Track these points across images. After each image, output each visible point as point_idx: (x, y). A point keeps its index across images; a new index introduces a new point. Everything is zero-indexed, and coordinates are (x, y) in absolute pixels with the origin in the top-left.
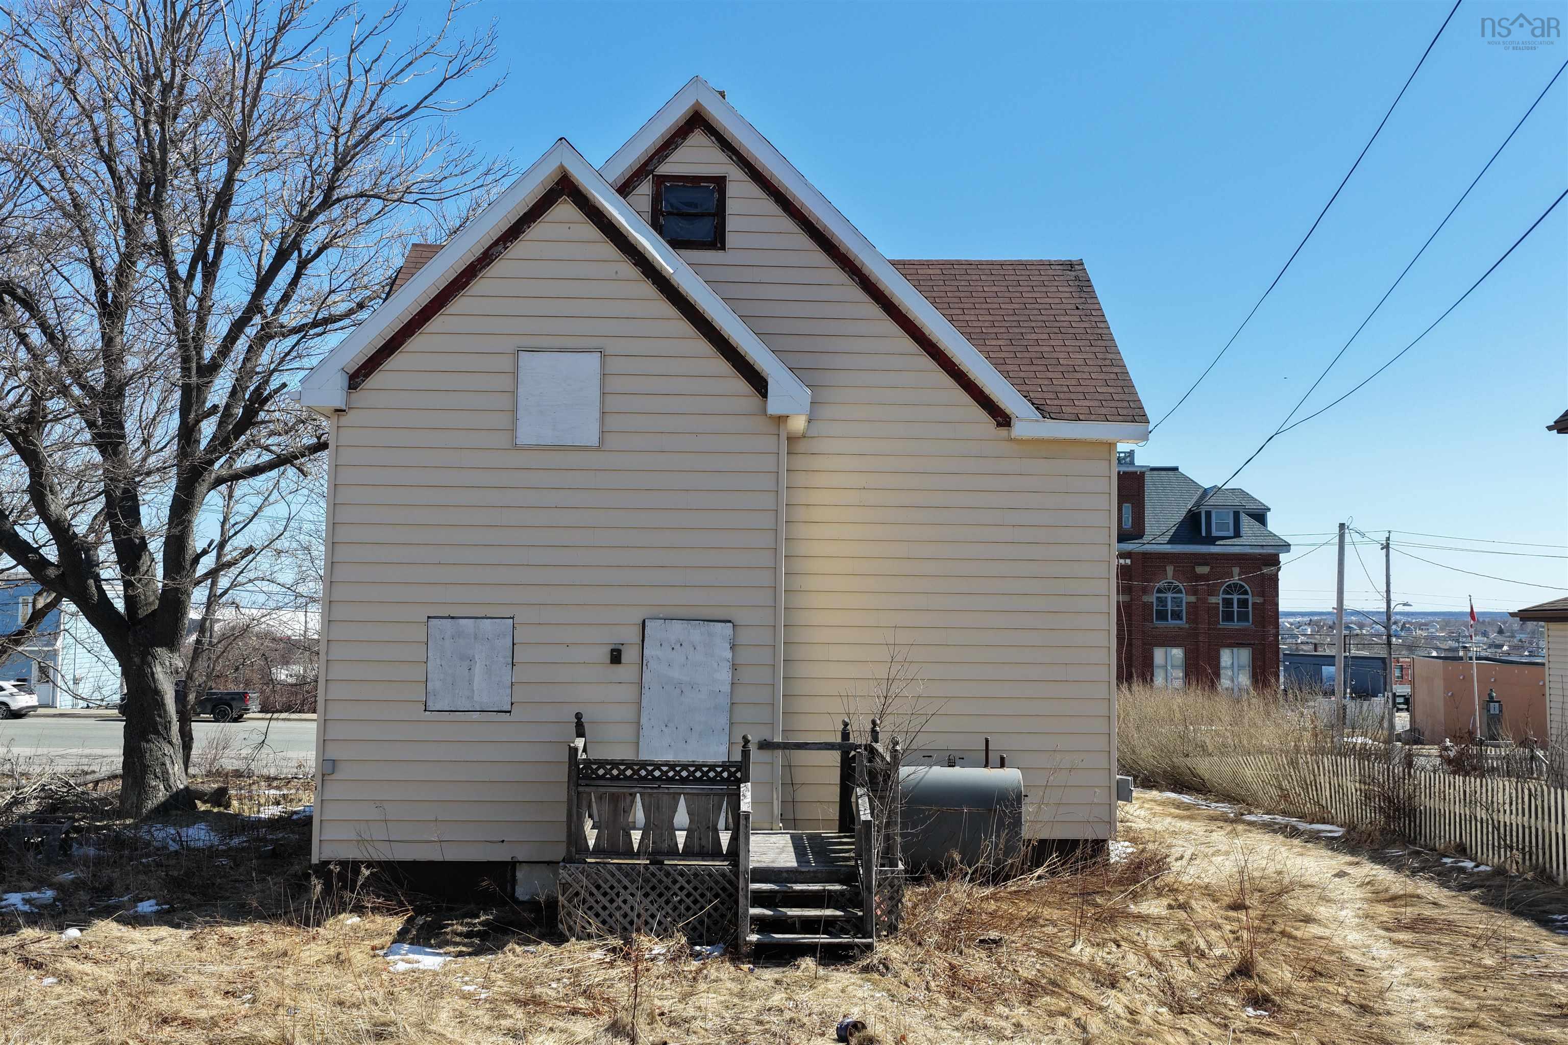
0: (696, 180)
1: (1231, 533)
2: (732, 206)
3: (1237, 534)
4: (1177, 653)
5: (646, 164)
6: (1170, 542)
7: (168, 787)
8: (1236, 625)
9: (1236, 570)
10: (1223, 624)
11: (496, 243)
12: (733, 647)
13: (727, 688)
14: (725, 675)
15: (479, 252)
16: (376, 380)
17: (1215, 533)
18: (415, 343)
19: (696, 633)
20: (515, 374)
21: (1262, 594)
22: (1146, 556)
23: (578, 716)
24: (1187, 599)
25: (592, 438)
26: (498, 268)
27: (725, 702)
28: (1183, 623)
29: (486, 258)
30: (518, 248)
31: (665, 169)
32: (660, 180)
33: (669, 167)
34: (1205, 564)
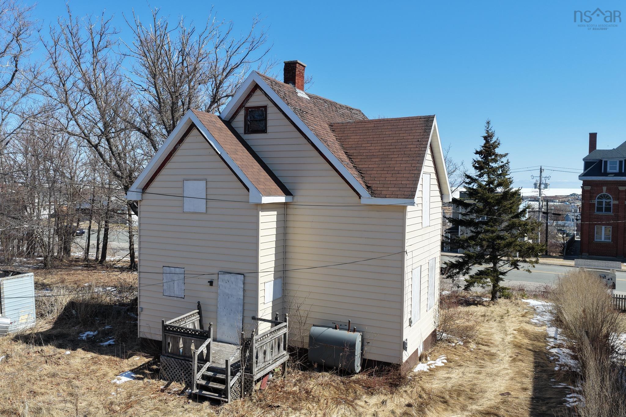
0: (258, 108)
2: (269, 117)
5: (242, 103)
11: (177, 145)
12: (244, 284)
13: (242, 298)
14: (241, 293)
15: (172, 148)
16: (149, 190)
18: (158, 178)
19: (232, 278)
20: (183, 187)
23: (199, 303)
25: (204, 210)
26: (178, 153)
27: (241, 302)
29: (175, 149)
30: (184, 145)
31: (249, 104)
32: (247, 109)
33: (250, 104)
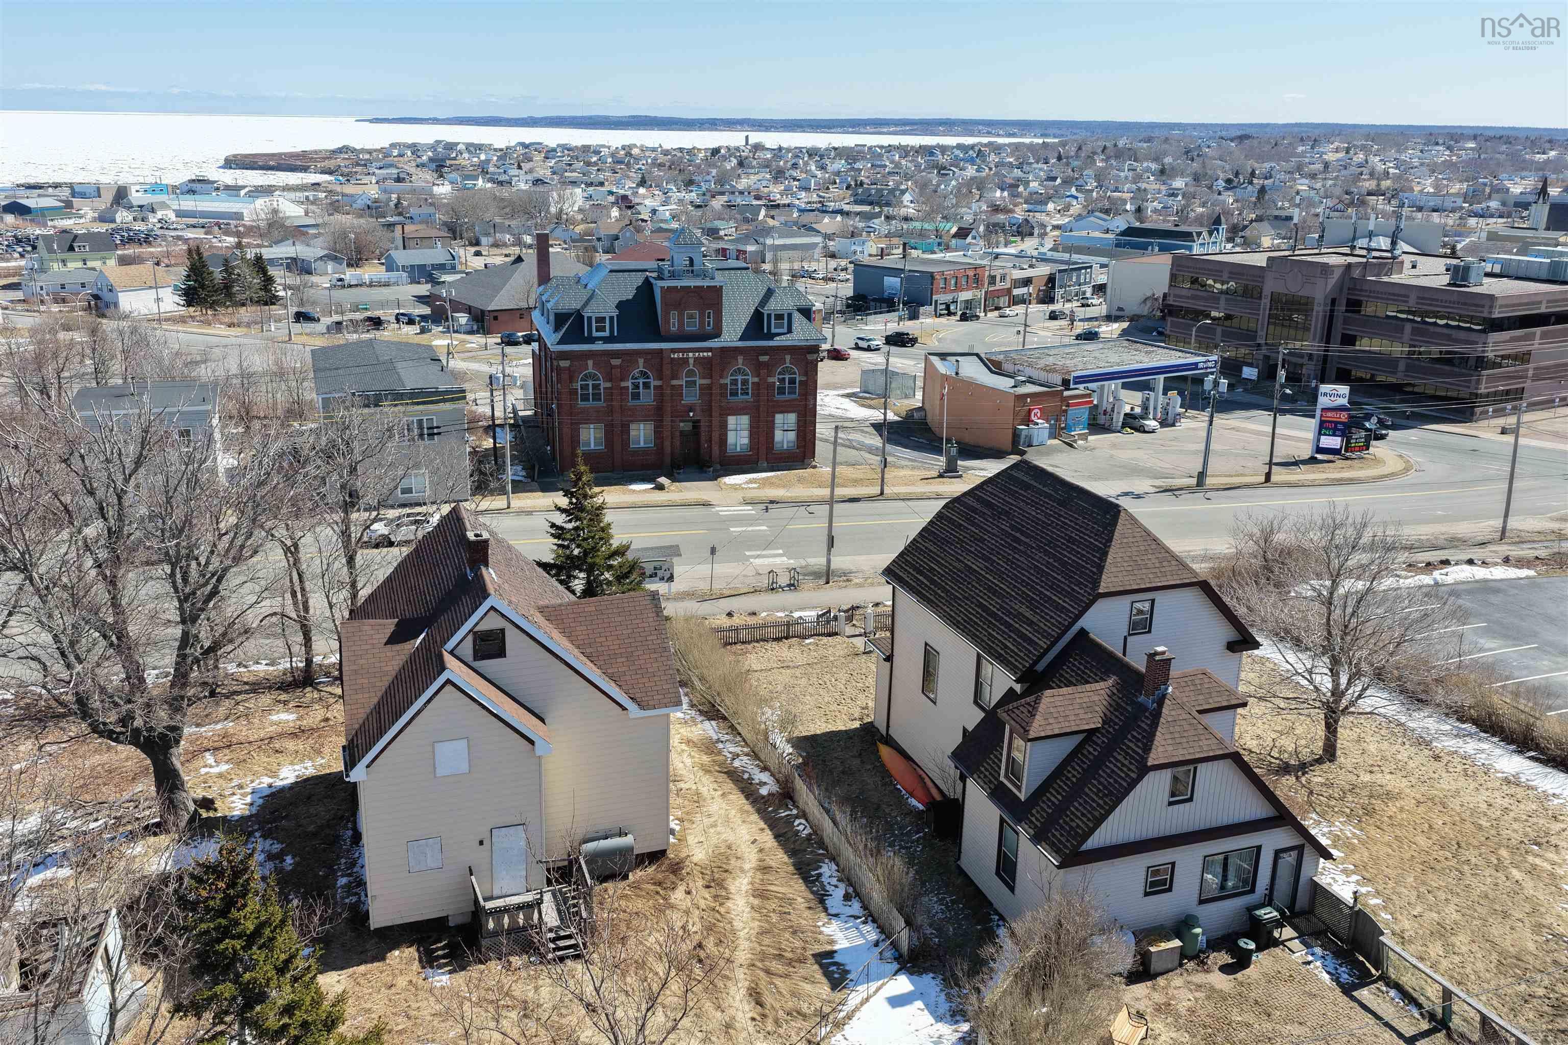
0: (492, 630)
1: (785, 330)
2: (507, 639)
3: (790, 331)
4: (745, 420)
5: (471, 630)
6: (740, 339)
7: (188, 813)
8: (787, 397)
9: (788, 358)
10: (778, 397)
12: (526, 832)
13: (524, 847)
14: (523, 843)
17: (774, 330)
18: (391, 747)
19: (512, 830)
20: (433, 751)
21: (806, 374)
22: (723, 350)
24: (752, 379)
25: (466, 770)
26: (423, 714)
27: (524, 851)
28: (748, 398)
29: (419, 712)
30: (431, 705)
31: (478, 628)
32: (475, 633)
34: (765, 354)
